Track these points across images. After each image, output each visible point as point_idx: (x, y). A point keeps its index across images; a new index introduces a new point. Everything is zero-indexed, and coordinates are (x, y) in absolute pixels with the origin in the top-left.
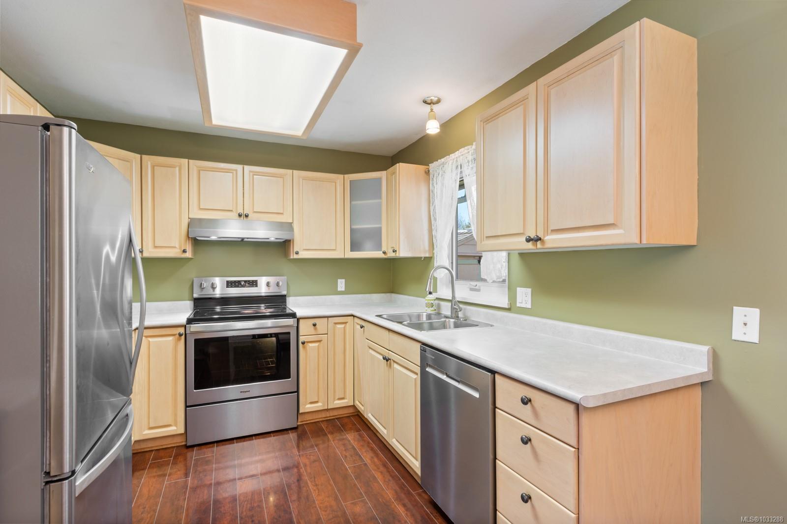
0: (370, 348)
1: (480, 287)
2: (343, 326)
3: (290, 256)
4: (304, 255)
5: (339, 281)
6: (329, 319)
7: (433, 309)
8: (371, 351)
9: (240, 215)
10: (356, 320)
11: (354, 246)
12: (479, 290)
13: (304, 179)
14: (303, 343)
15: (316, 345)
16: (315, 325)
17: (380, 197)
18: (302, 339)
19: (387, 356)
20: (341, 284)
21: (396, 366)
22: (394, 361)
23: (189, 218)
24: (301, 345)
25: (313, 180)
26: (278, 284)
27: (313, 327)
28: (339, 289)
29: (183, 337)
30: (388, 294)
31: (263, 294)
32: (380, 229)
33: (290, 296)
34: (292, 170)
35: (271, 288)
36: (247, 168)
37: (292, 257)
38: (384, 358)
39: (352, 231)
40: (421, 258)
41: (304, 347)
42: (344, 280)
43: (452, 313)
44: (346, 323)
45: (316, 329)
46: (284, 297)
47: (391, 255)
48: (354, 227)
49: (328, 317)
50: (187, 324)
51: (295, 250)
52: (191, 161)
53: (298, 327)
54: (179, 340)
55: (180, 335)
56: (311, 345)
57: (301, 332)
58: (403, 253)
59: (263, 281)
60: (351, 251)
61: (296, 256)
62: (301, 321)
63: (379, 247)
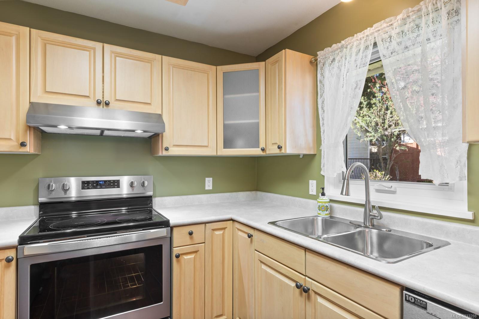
0: (261, 262)
1: (395, 188)
2: (221, 232)
3: (158, 153)
4: (174, 151)
5: (207, 179)
6: (207, 225)
7: (328, 212)
8: (264, 267)
9: (99, 103)
10: (237, 225)
11: (228, 143)
12: (394, 192)
13: (174, 66)
14: (178, 257)
15: (192, 256)
16: (191, 234)
17: (258, 91)
18: (176, 251)
19: (302, 283)
20: (209, 183)
21: (320, 300)
22: (316, 293)
23: (30, 103)
24: (174, 259)
25: (184, 68)
26: (143, 185)
27: (188, 236)
28: (207, 188)
29: (14, 263)
30: (254, 192)
31: (125, 196)
32: (258, 124)
33: (156, 197)
34: (160, 56)
35: (135, 189)
36: (107, 47)
37: (160, 154)
38: (298, 287)
39: (225, 127)
40: (299, 155)
41: (178, 261)
42: (211, 179)
43: (365, 219)
44: (224, 229)
45: (191, 238)
46: (150, 198)
48: (226, 122)
49: (205, 223)
50: (20, 244)
51: (164, 146)
52: (34, 31)
53: (171, 238)
54: (7, 267)
55: (9, 260)
56: (186, 257)
57: (175, 243)
58: (289, 150)
59: (125, 181)
60: (224, 148)
61: (165, 153)
62: (175, 230)
63: (256, 144)
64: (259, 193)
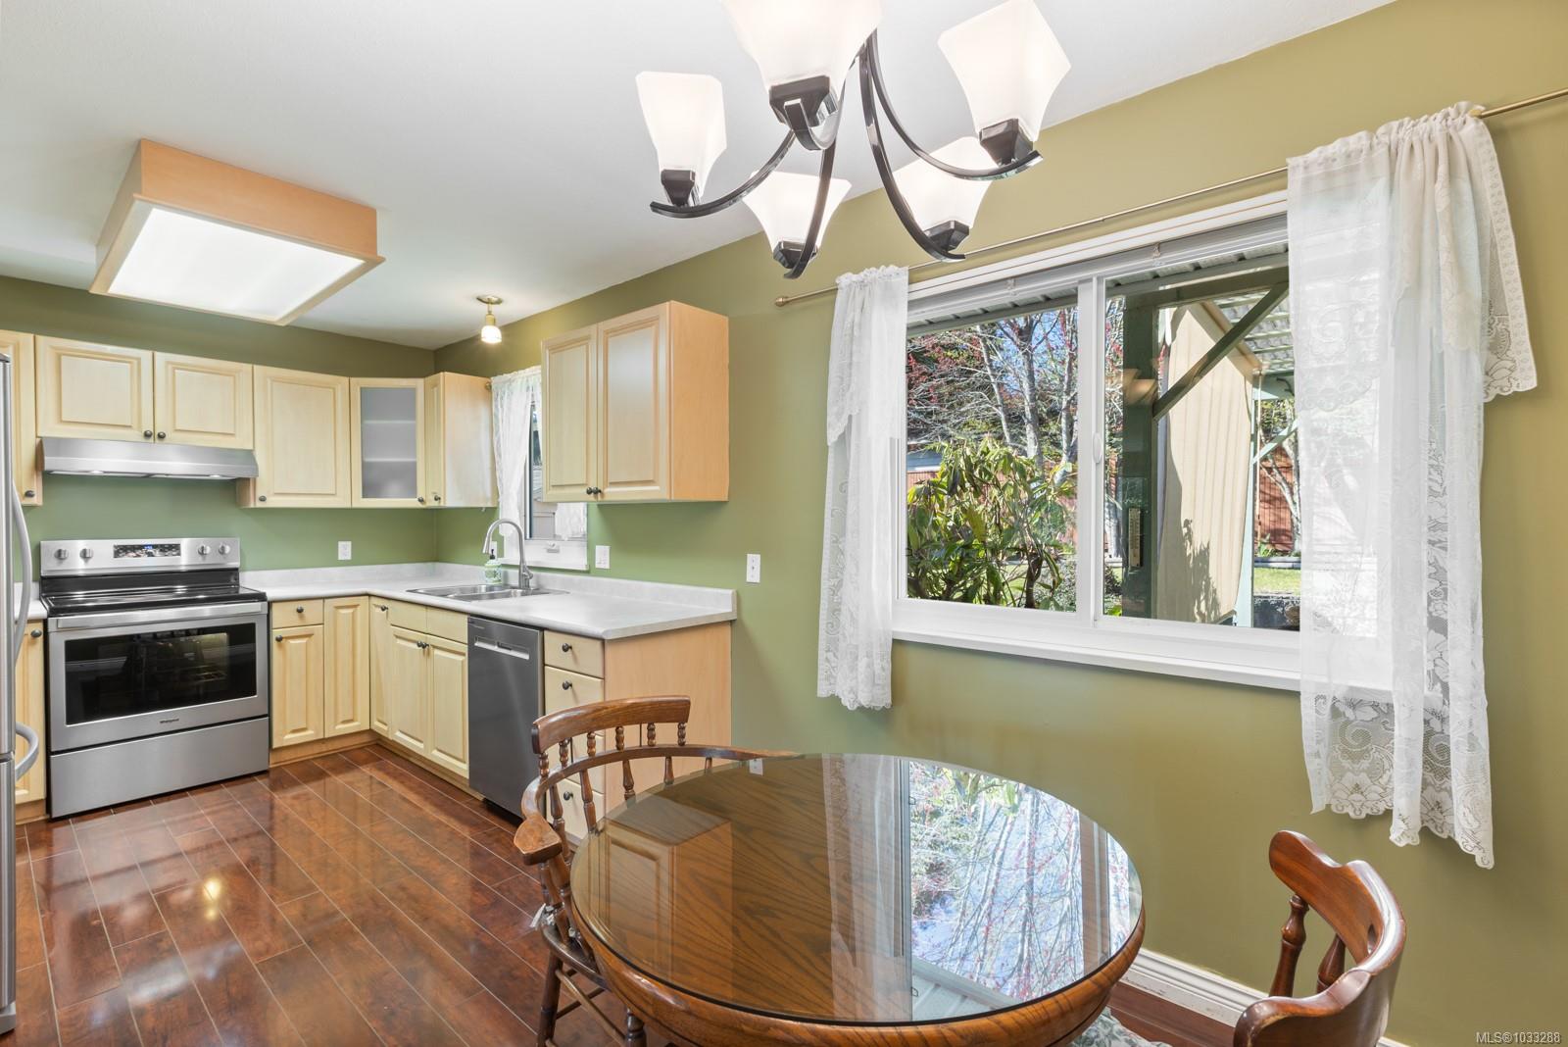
0: (397, 637)
1: (558, 546)
2: (351, 611)
3: (248, 503)
4: (274, 502)
5: (341, 544)
6: (326, 601)
7: (496, 579)
8: (399, 641)
9: (147, 435)
10: (375, 601)
11: (369, 490)
12: (557, 551)
13: (275, 380)
14: (279, 640)
15: (304, 641)
16: (300, 611)
17: (413, 416)
18: (276, 633)
19: (424, 641)
20: (345, 550)
21: (437, 652)
22: (434, 647)
23: (37, 437)
24: (274, 643)
25: (291, 382)
26: (222, 551)
27: (296, 614)
28: (341, 557)
29: (40, 639)
30: (430, 564)
31: (183, 569)
32: (414, 464)
33: (244, 570)
34: (250, 366)
35: (207, 557)
36: (162, 357)
37: (252, 506)
38: (420, 645)
39: (365, 466)
40: (481, 508)
41: (280, 646)
42: (349, 543)
43: (520, 582)
44: (355, 606)
45: (302, 617)
46: (235, 571)
47: (432, 503)
48: (368, 460)
49: (324, 598)
50: (49, 616)
51: (259, 494)
52: (41, 339)
53: (268, 616)
54: (32, 643)
55: (35, 635)
56: (292, 642)
57: (275, 623)
58: (450, 502)
59: (185, 543)
60: (364, 497)
61: (259, 505)
62: (275, 607)
63: (412, 490)
64: (438, 564)
